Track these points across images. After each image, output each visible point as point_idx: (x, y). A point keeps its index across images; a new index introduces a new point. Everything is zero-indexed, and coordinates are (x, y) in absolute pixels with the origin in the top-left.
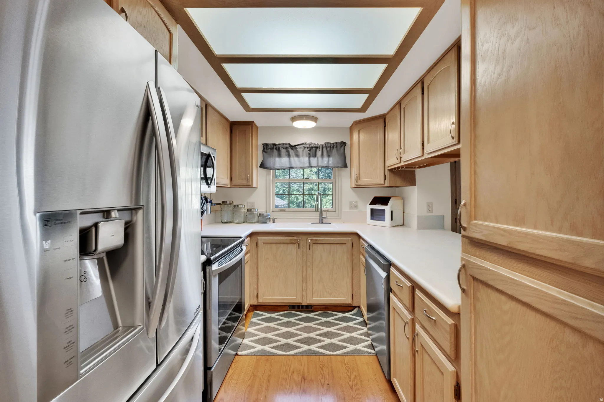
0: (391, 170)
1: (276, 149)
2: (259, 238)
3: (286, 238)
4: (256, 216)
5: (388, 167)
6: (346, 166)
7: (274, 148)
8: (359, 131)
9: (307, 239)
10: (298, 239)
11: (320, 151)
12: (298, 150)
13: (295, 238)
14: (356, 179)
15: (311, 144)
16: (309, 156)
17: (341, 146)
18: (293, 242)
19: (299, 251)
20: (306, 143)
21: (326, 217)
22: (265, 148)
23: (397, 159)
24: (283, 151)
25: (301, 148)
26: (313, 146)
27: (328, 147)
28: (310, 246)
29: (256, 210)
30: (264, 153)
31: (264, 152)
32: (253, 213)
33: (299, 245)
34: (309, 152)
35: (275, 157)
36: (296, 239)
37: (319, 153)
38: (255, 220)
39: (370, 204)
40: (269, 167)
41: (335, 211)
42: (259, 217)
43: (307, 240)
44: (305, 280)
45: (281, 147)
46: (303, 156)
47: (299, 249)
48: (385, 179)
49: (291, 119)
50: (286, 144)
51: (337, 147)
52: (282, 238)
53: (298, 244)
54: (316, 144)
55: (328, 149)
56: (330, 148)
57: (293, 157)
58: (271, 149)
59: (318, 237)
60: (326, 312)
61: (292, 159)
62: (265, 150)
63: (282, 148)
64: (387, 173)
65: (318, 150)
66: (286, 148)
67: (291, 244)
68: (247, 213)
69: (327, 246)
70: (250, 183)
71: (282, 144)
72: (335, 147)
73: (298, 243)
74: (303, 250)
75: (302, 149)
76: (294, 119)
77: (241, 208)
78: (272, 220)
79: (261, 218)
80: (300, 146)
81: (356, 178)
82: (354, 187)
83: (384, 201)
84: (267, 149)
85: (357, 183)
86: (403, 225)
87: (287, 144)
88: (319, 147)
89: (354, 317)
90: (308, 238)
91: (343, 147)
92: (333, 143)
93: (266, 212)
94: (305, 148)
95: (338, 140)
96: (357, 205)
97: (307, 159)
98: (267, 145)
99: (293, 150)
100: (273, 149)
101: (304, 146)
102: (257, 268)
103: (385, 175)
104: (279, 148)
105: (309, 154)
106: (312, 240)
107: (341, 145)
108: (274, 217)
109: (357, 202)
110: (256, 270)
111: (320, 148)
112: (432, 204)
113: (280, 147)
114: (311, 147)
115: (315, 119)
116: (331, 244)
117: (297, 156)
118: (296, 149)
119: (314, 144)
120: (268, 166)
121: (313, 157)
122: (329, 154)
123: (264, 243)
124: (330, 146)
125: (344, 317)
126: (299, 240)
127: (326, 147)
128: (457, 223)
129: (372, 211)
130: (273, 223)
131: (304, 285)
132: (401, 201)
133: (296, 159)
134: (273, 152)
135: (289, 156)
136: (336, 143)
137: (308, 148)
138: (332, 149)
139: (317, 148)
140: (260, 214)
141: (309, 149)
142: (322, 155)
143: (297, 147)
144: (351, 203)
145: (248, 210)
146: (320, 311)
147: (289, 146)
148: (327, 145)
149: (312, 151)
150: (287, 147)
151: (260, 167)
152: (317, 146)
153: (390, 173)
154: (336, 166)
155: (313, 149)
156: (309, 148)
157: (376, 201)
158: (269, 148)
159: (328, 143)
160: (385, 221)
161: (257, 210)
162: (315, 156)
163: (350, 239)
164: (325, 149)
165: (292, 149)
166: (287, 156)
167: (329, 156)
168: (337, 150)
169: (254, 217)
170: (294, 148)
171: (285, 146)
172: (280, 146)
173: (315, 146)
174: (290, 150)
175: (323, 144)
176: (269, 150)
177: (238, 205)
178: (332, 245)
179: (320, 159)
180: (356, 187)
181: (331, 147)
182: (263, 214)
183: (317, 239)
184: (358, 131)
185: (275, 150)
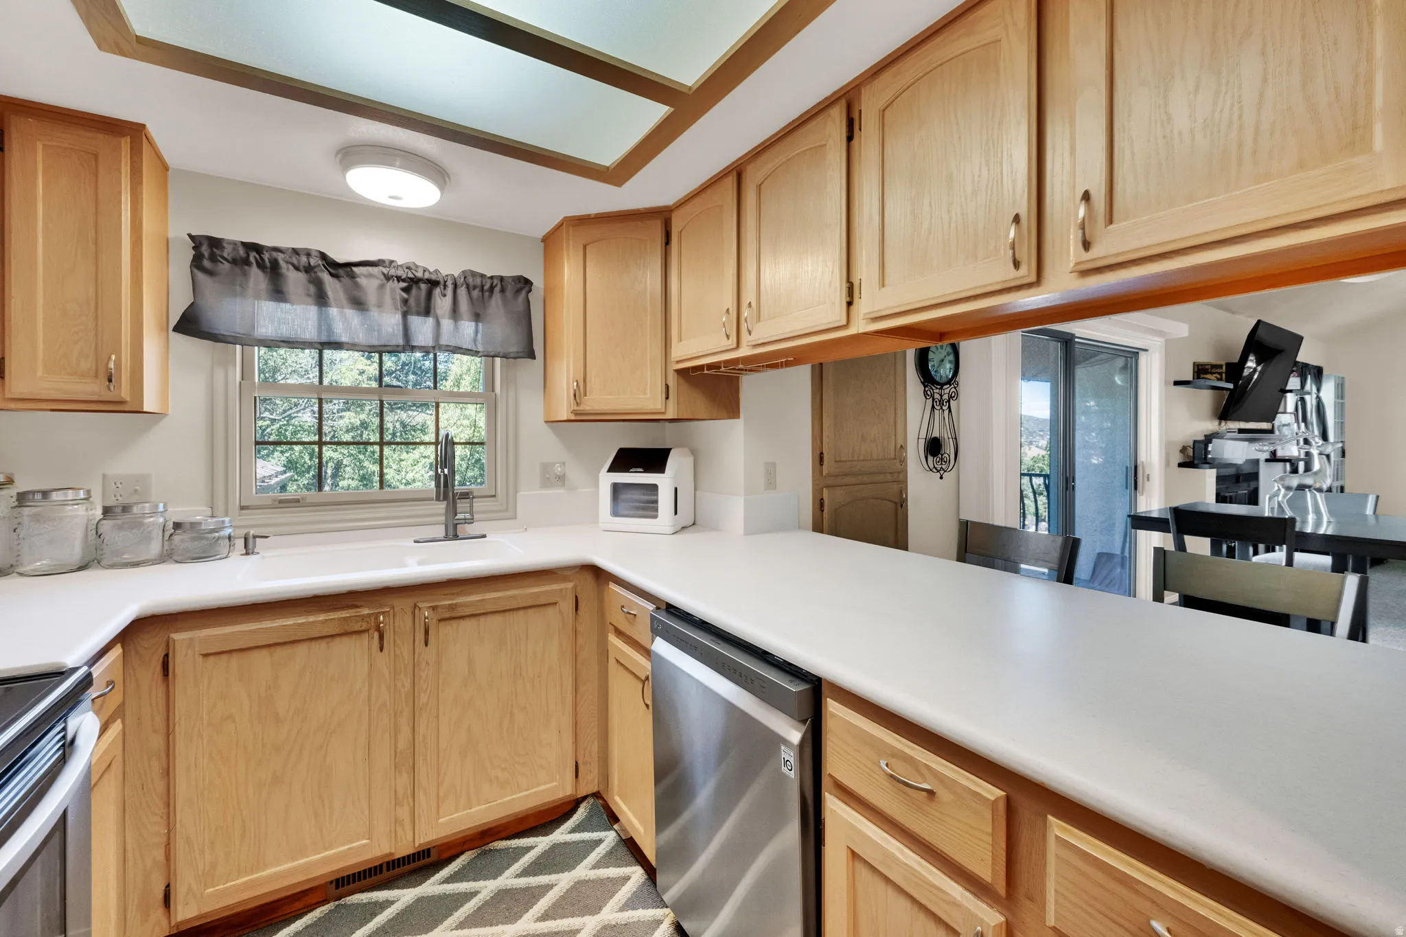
0: (682, 373)
1: (261, 266)
2: (176, 636)
3: (322, 617)
4: (157, 534)
5: (678, 362)
6: (532, 355)
7: (252, 259)
8: (585, 247)
9: (415, 606)
10: (377, 615)
11: (445, 295)
12: (362, 281)
13: (366, 611)
14: (575, 396)
15: (413, 267)
16: (405, 309)
17: (519, 291)
18: (357, 627)
19: (382, 660)
20: (392, 262)
21: (468, 516)
22: (206, 254)
23: (728, 337)
24: (294, 280)
25: (370, 276)
26: (419, 274)
27: (475, 287)
28: (427, 632)
29: (157, 506)
30: (200, 276)
31: (196, 271)
32: (142, 524)
33: (381, 637)
34: (405, 295)
35: (257, 297)
36: (369, 615)
37: (442, 303)
38: (155, 548)
39: (611, 470)
40: (225, 333)
41: (494, 494)
42: (171, 535)
43: (413, 613)
44: (408, 761)
45: (287, 262)
46: (380, 306)
47: (381, 650)
48: (667, 398)
49: (339, 156)
50: (308, 254)
51: (503, 290)
52: (301, 620)
53: (376, 635)
54: (430, 273)
55: (476, 293)
56: (482, 290)
57: (341, 307)
58: (234, 262)
59: (458, 594)
60: (484, 853)
61: (333, 311)
62: (206, 263)
63: (291, 267)
64: (672, 380)
65: (437, 291)
66: (308, 269)
67: (345, 640)
68: (104, 522)
69: (494, 622)
70: (125, 394)
71: (288, 249)
72: (497, 289)
73: (378, 629)
74: (398, 652)
75: (375, 283)
76: (351, 155)
77: (64, 503)
78: (240, 543)
79: (182, 541)
80: (370, 269)
81: (575, 390)
82: (565, 418)
83: (654, 460)
84: (213, 258)
85: (576, 408)
86: (694, 524)
87: (314, 253)
88: (442, 282)
89: (586, 836)
90: (420, 605)
91: (524, 293)
92: (492, 278)
93: (210, 513)
94: (388, 278)
95: (508, 270)
96: (564, 474)
97: (397, 318)
98: (215, 243)
99: (340, 281)
100: (246, 262)
101: (385, 271)
102: (168, 773)
103: (667, 387)
104: (275, 265)
105: (405, 302)
106: (434, 608)
107: (519, 286)
108: (252, 532)
109: (564, 463)
110: (160, 786)
111: (445, 286)
112: (774, 464)
113: (282, 263)
114: (410, 278)
115: (436, 172)
116: (507, 614)
117: (358, 303)
118: (352, 276)
119: (424, 271)
120: (222, 328)
121: (418, 314)
122: (478, 312)
123: (206, 655)
124: (482, 286)
125: (555, 847)
126: (381, 618)
127: (468, 287)
128: (823, 511)
129: (617, 489)
130: (247, 554)
131: (404, 779)
132: (690, 460)
133: (351, 314)
134: (245, 274)
135: (321, 299)
136: (502, 279)
137: (399, 279)
138: (487, 294)
139: (433, 284)
140: (177, 526)
141: (404, 285)
142: (455, 312)
143: (355, 269)
144: (546, 468)
145: (107, 511)
146: (462, 853)
147: (320, 262)
148: (470, 280)
149: (414, 291)
150: (312, 264)
151: (176, 329)
152: (434, 277)
153: (682, 381)
154: (500, 349)
155: (419, 288)
156: (404, 280)
157: (626, 460)
158: (225, 255)
159: (474, 274)
160: (656, 517)
161: (161, 508)
162: (427, 312)
163: (570, 585)
164: (462, 292)
165: (331, 274)
166: (310, 300)
167: (477, 317)
168: (505, 303)
169: (147, 538)
170: (341, 272)
171: (304, 259)
172: (280, 257)
173: (427, 276)
174: (325, 277)
175: (456, 275)
176: (227, 265)
177: (45, 494)
178: (510, 617)
179: (447, 324)
180: (573, 417)
181: (486, 287)
182: (194, 525)
183: (454, 602)
184: (582, 247)
185: (254, 271)
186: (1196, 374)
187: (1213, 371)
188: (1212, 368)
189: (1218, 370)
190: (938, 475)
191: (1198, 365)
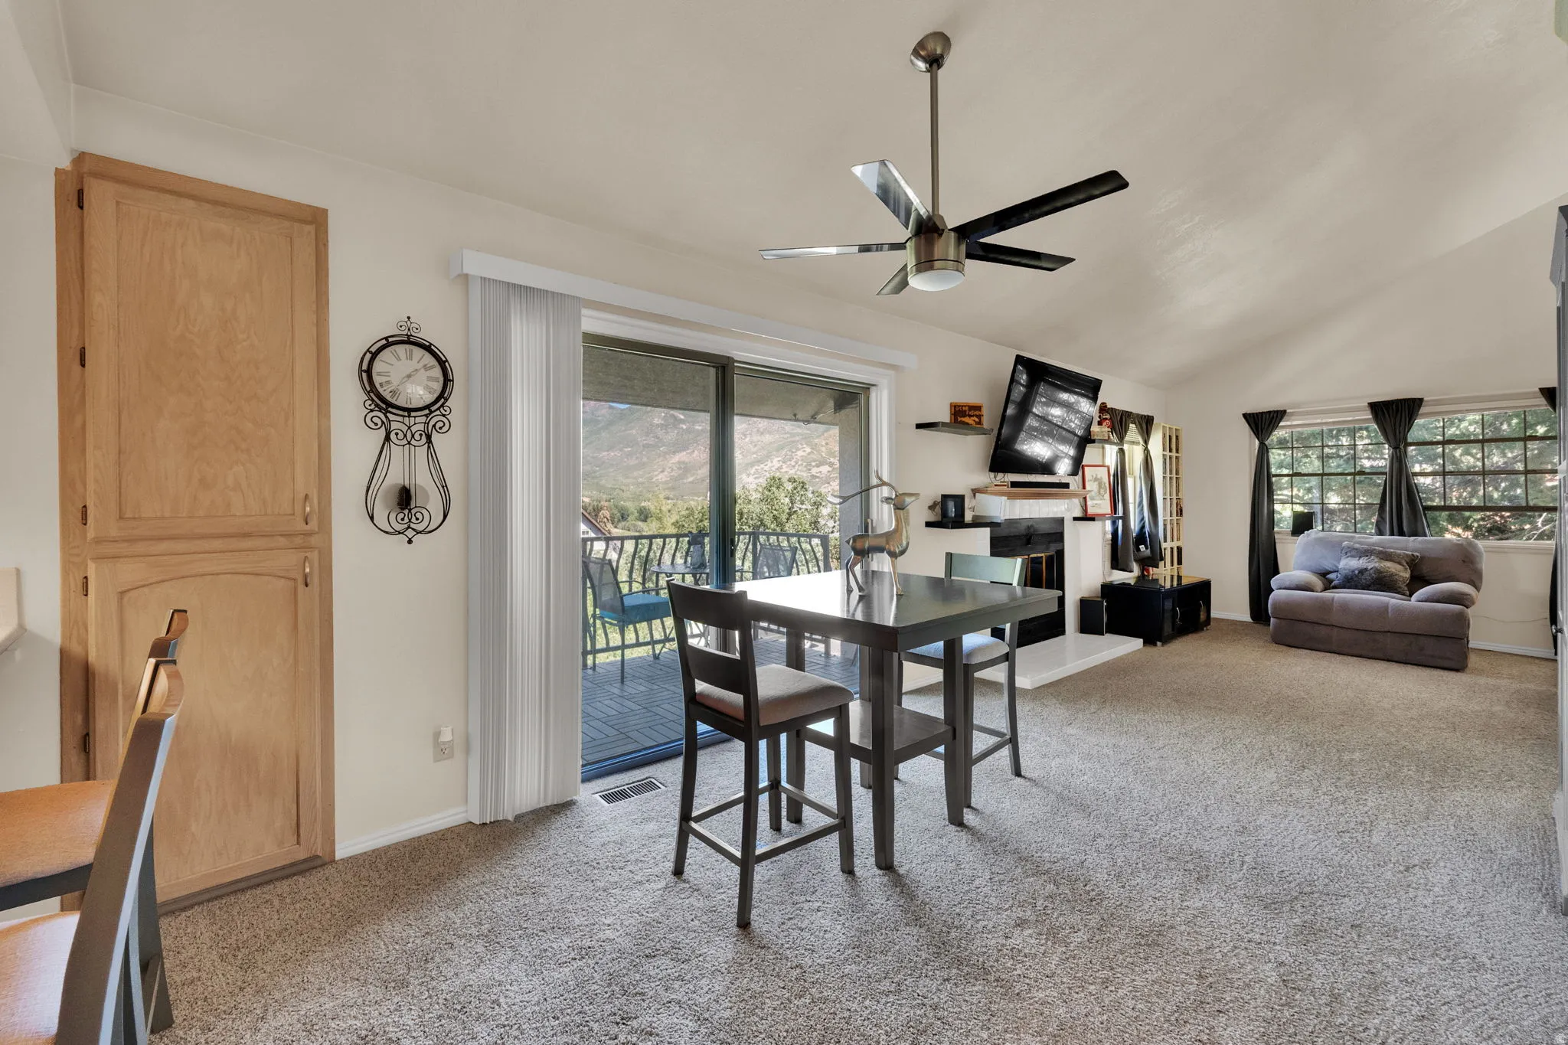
128: (86, 595)
186: (953, 416)
187: (972, 413)
188: (970, 410)
189: (976, 413)
190: (403, 539)
191: (955, 406)
